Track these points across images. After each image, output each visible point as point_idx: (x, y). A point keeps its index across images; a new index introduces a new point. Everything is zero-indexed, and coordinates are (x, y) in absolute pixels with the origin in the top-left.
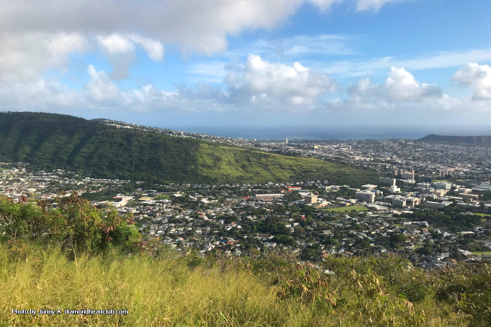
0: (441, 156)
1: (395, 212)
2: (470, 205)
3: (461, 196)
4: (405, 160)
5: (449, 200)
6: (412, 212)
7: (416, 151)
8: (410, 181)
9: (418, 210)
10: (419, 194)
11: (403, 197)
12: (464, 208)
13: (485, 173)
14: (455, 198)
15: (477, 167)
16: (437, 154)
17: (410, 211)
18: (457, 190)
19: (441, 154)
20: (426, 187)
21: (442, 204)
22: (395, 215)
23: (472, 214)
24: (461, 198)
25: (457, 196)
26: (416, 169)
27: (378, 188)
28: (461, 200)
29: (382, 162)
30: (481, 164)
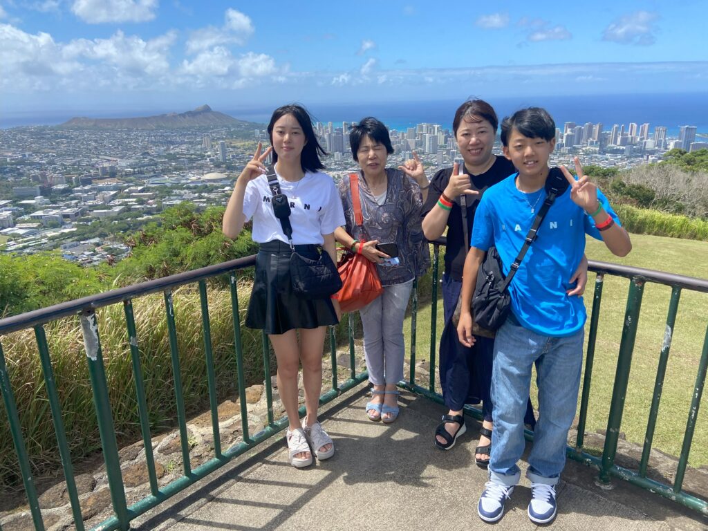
0: (96, 148)
1: (50, 233)
2: (149, 206)
3: (133, 197)
4: (45, 157)
5: (120, 205)
6: (74, 229)
7: (57, 143)
8: (61, 187)
9: (83, 225)
10: (79, 202)
11: (57, 211)
12: (140, 212)
13: (156, 164)
14: (126, 200)
15: (143, 158)
16: (90, 145)
17: (72, 227)
18: (127, 190)
19: (94, 144)
20: (86, 191)
21: (113, 212)
22: (52, 239)
23: (151, 217)
24: (134, 200)
25: (129, 197)
26: (66, 168)
27: (14, 203)
28: (135, 202)
29: (12, 164)
30: (148, 153)
